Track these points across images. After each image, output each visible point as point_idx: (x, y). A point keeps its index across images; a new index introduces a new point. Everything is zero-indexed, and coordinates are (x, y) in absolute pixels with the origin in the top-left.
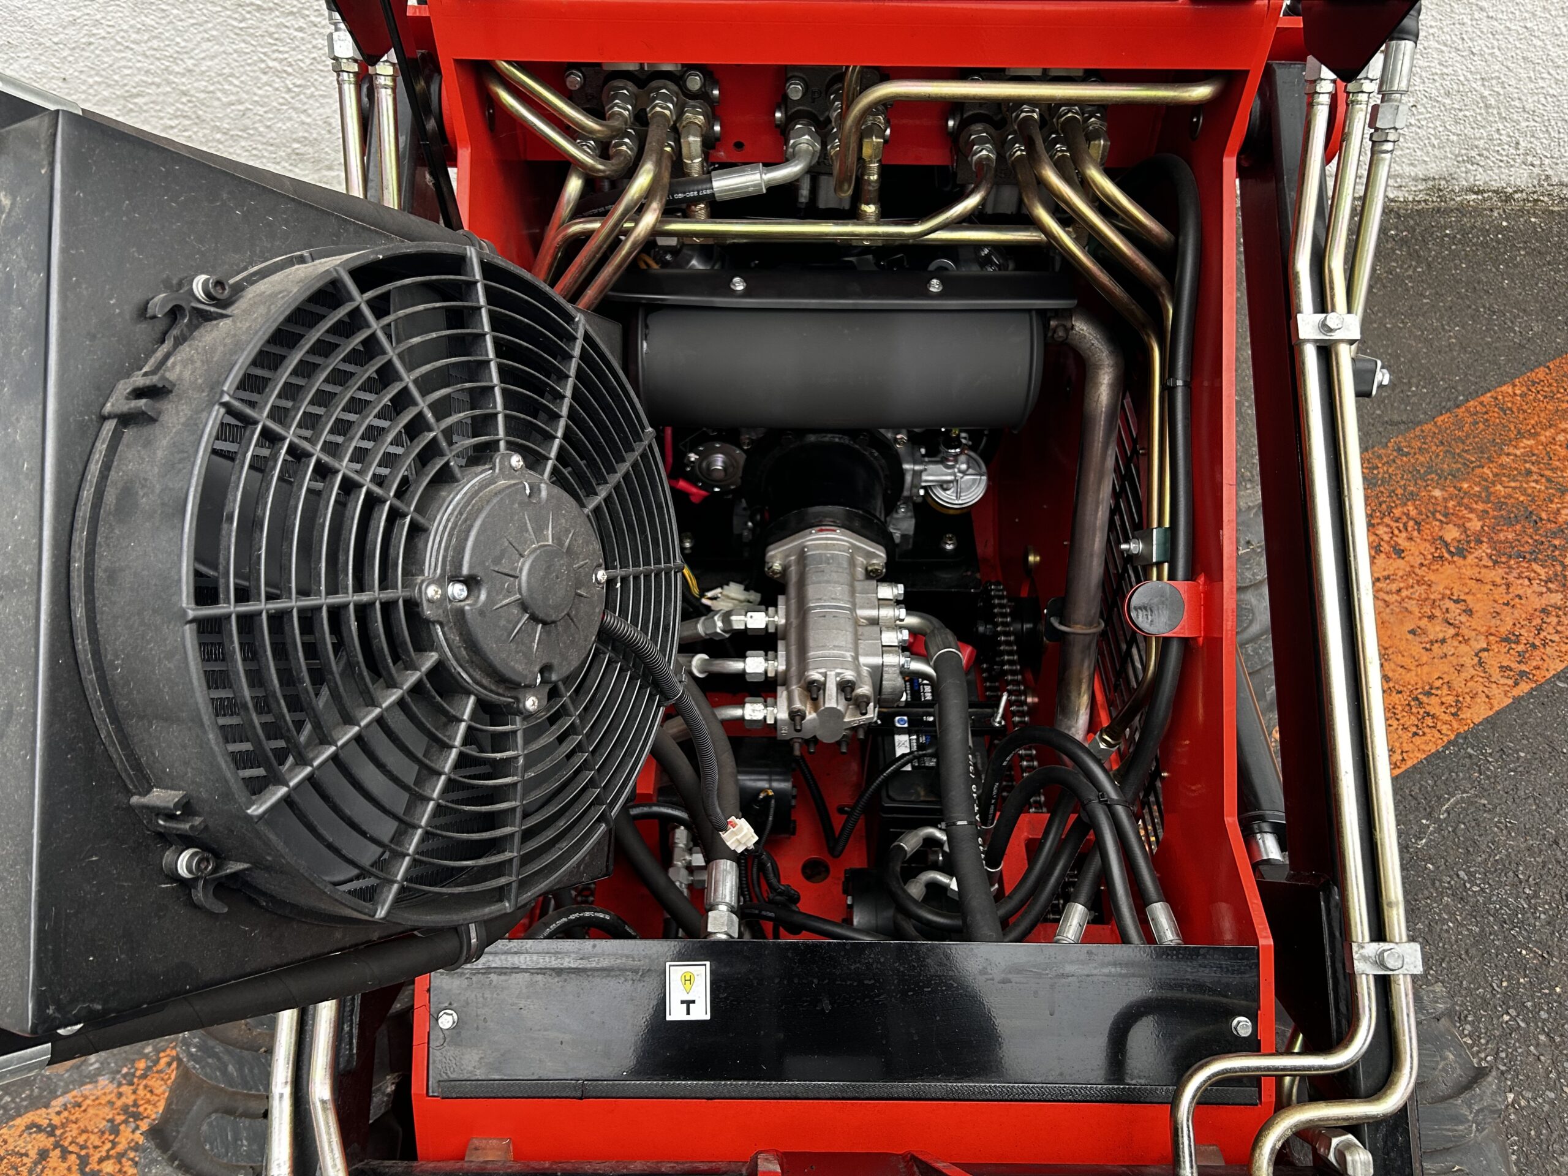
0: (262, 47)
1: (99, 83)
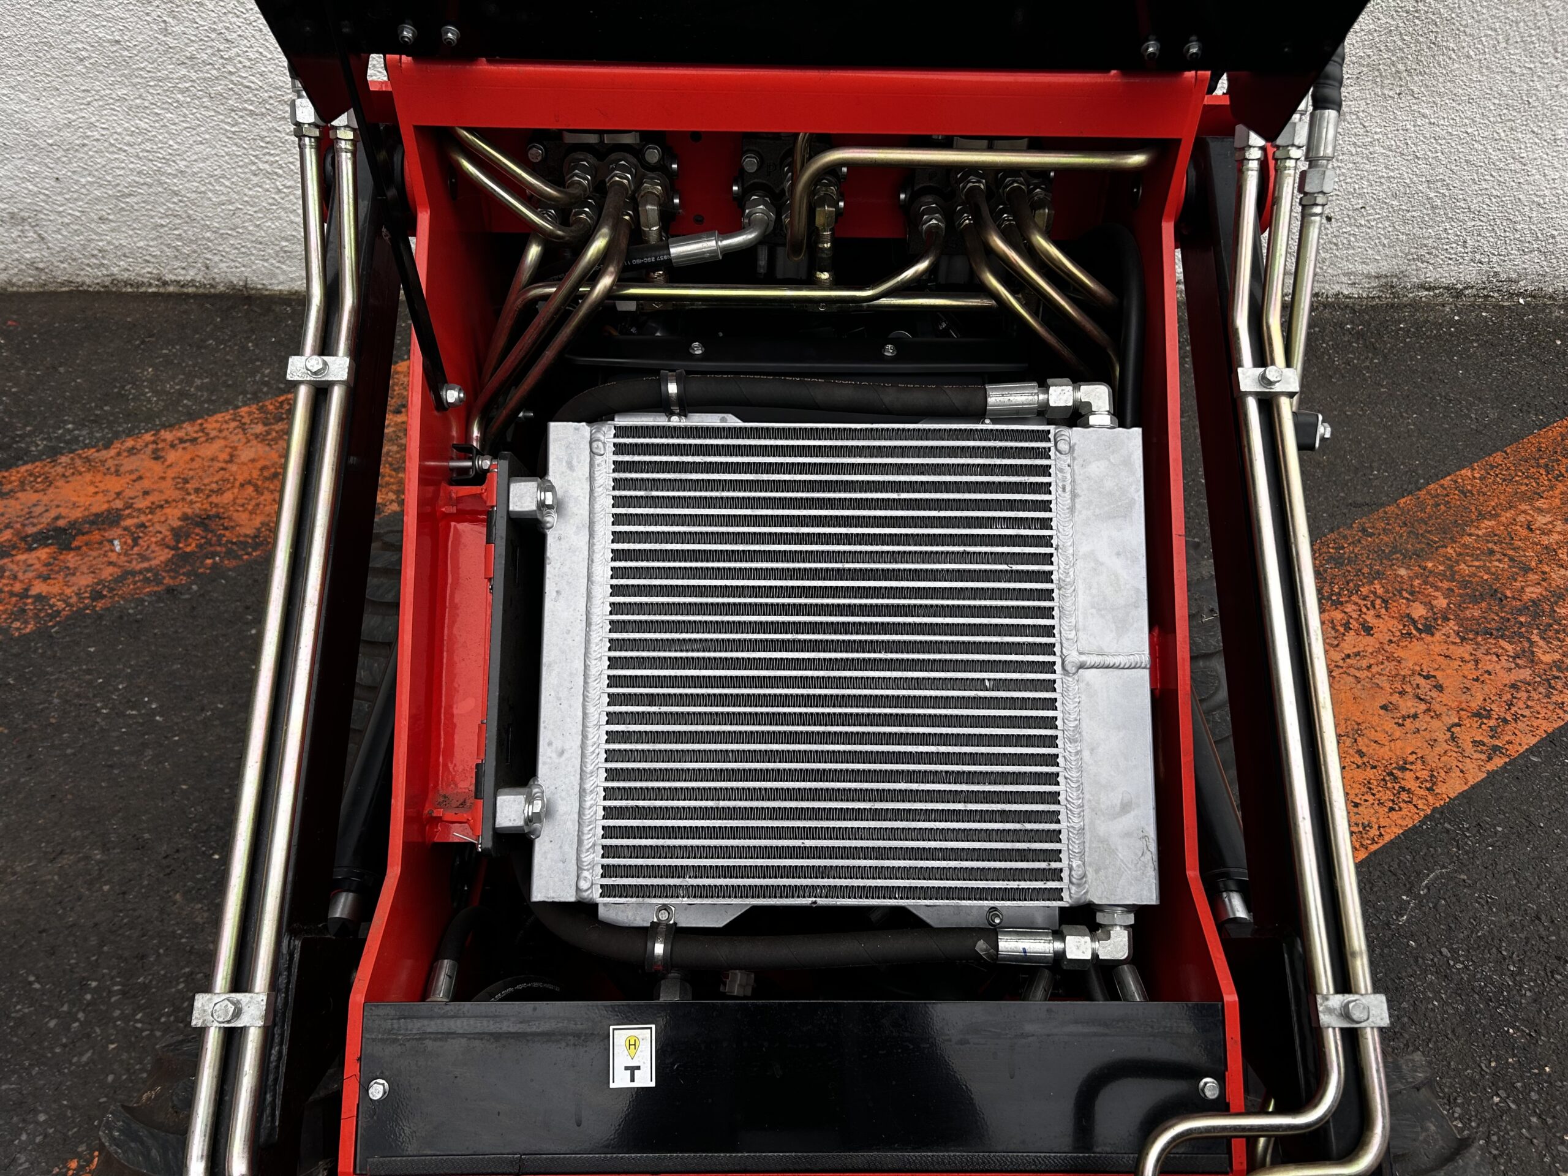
0: (254, 150)
1: (91, 183)
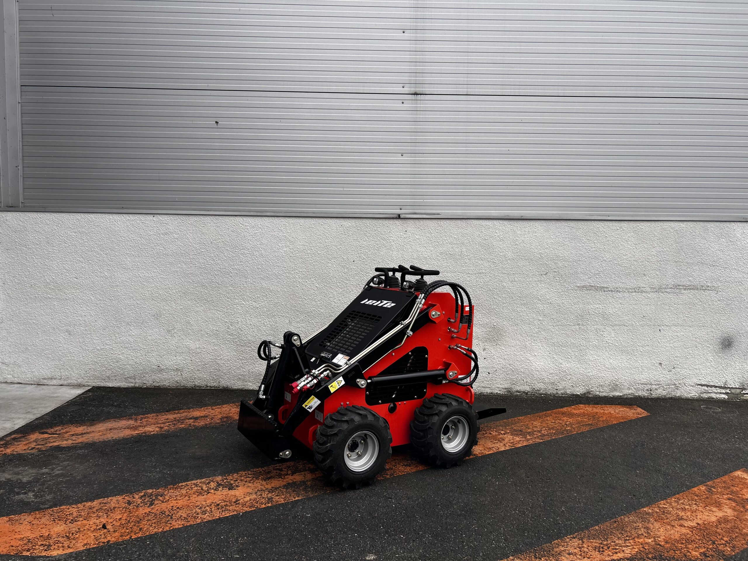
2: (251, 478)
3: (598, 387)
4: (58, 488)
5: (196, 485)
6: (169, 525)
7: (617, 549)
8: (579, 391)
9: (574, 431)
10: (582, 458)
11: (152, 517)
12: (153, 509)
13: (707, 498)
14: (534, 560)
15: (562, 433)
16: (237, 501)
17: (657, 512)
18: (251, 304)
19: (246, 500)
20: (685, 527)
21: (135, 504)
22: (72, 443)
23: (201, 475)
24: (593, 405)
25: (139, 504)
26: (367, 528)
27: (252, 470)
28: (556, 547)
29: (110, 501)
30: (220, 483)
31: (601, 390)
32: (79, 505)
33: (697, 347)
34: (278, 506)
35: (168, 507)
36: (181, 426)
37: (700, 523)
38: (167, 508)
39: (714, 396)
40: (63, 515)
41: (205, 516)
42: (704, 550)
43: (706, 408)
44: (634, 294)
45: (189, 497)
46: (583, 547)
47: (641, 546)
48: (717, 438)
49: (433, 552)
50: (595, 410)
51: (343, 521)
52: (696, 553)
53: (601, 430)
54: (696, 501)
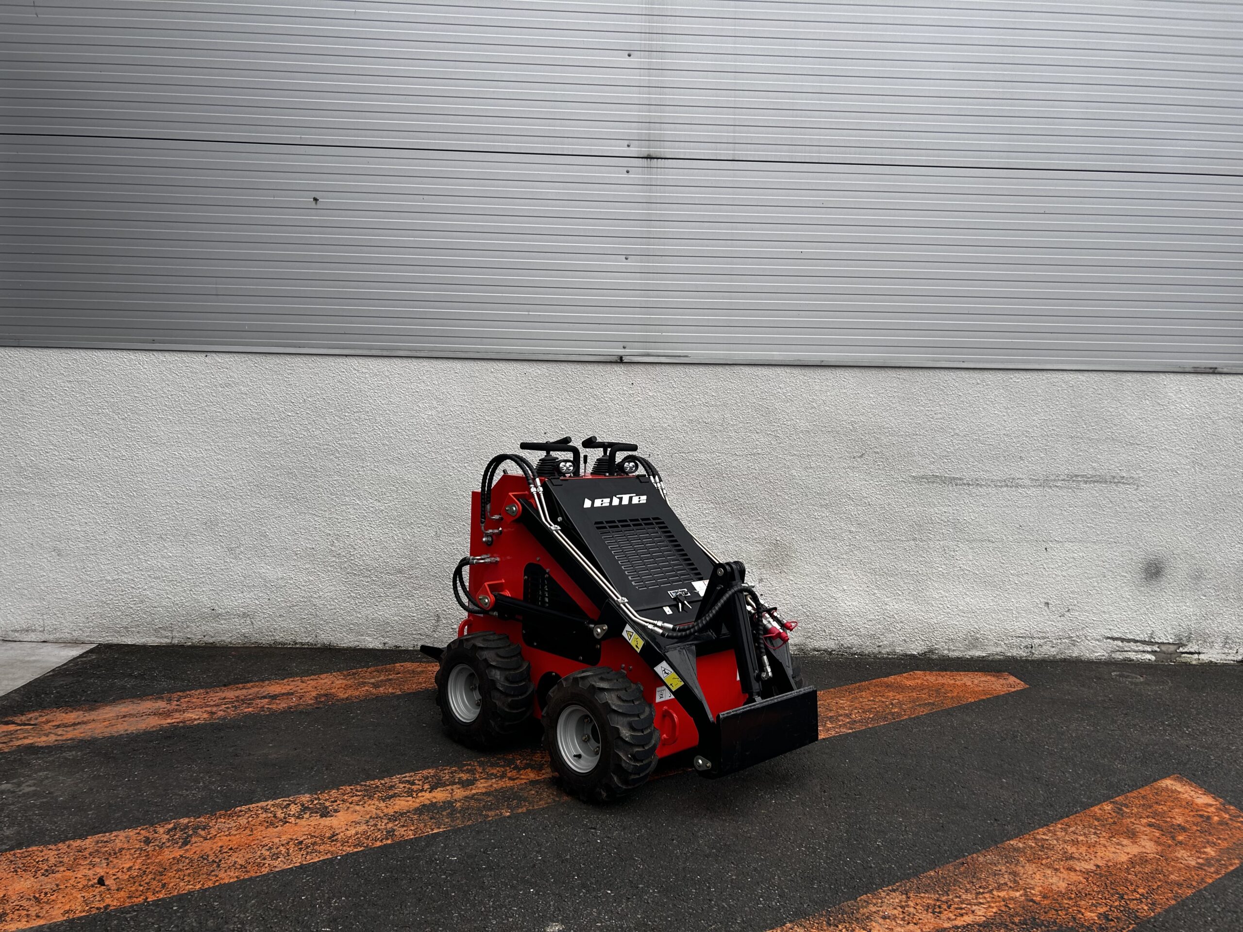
1: (282, 601)
2: (359, 798)
3: (946, 643)
4: (27, 816)
5: (266, 810)
6: (214, 878)
7: (964, 909)
8: (916, 648)
9: (905, 715)
10: (914, 759)
11: (185, 864)
12: (187, 850)
13: (1115, 823)
14: (825, 928)
15: (885, 718)
16: (334, 836)
17: (1031, 847)
18: (371, 505)
19: (349, 833)
20: (1076, 871)
21: (157, 843)
22: (56, 740)
23: (275, 793)
24: (937, 673)
25: (164, 843)
26: (552, 878)
27: (363, 783)
28: (863, 907)
29: (114, 838)
30: (306, 805)
31: (952, 647)
32: (60, 845)
33: (1105, 577)
34: (402, 844)
35: (214, 847)
36: (246, 710)
37: (1100, 864)
38: (212, 849)
39: (1133, 656)
40: (32, 861)
41: (276, 863)
42: (1105, 909)
43: (1120, 676)
44: (1005, 489)
45: (252, 831)
46: (908, 906)
47: (1003, 903)
48: (1135, 725)
49: (660, 917)
50: (941, 680)
51: (512, 868)
52: (1093, 915)
53: (949, 712)
54: (1096, 828)
